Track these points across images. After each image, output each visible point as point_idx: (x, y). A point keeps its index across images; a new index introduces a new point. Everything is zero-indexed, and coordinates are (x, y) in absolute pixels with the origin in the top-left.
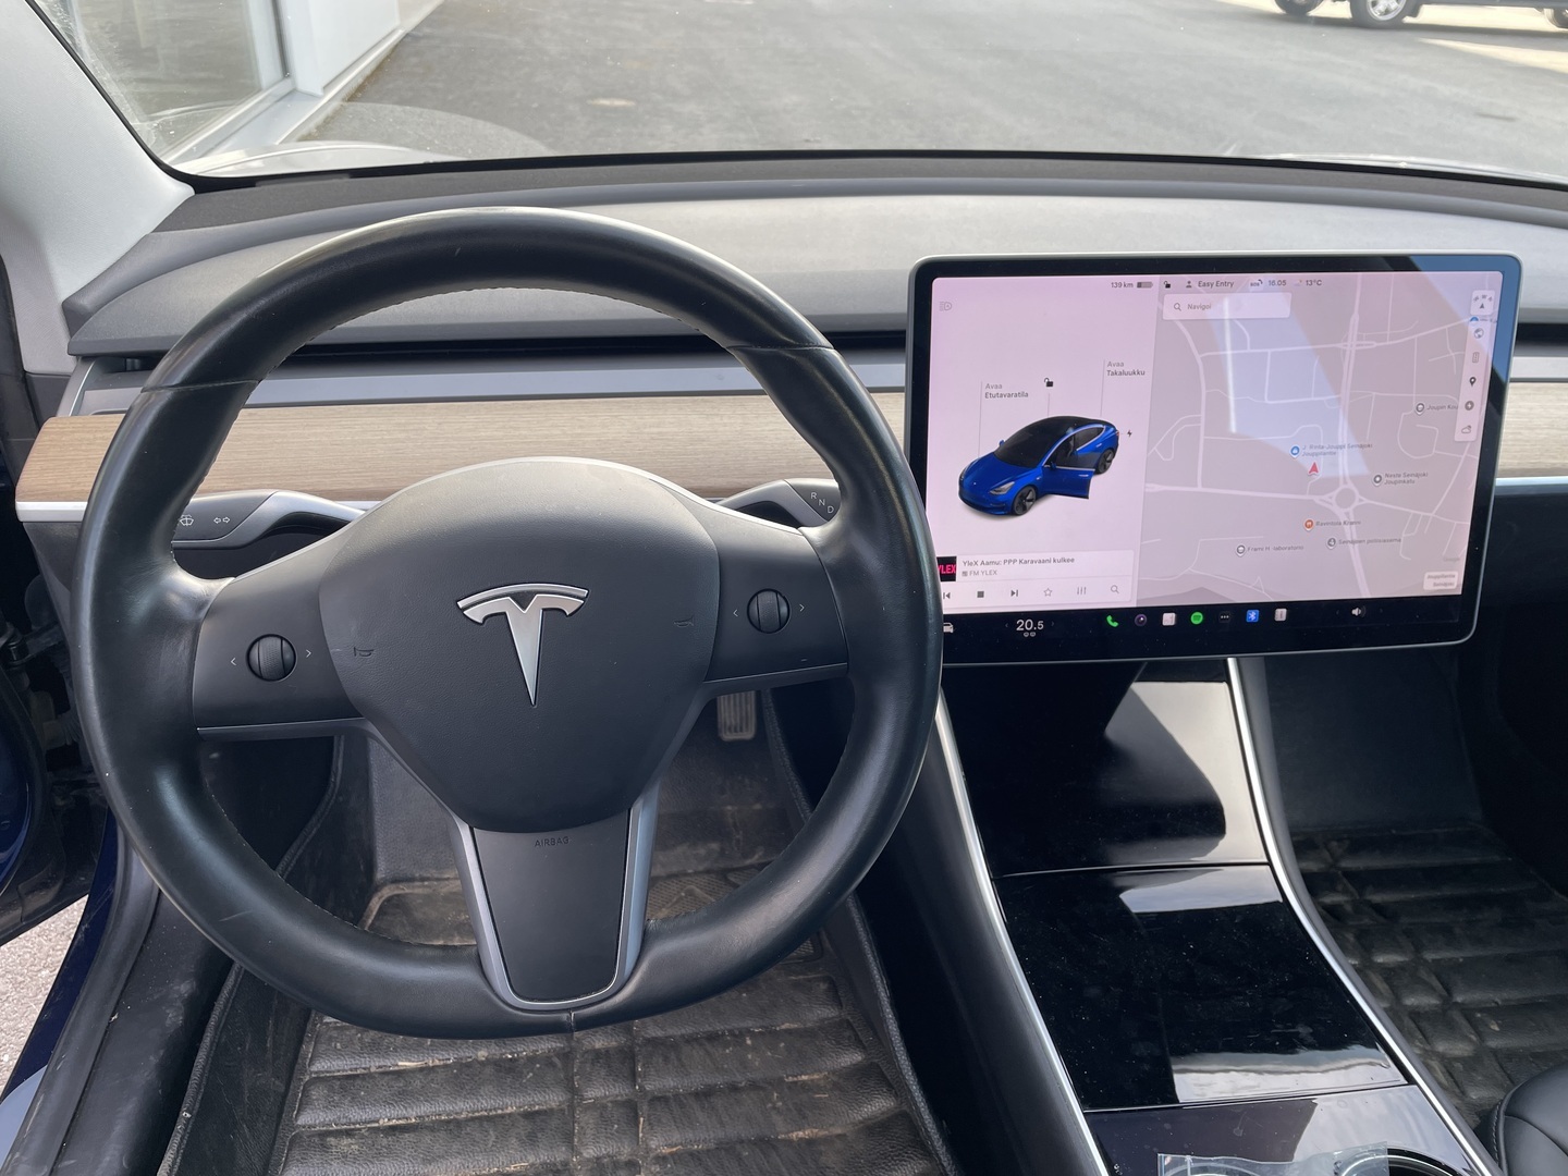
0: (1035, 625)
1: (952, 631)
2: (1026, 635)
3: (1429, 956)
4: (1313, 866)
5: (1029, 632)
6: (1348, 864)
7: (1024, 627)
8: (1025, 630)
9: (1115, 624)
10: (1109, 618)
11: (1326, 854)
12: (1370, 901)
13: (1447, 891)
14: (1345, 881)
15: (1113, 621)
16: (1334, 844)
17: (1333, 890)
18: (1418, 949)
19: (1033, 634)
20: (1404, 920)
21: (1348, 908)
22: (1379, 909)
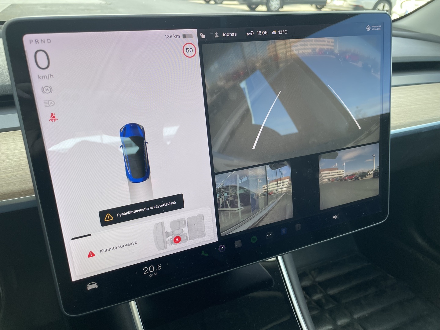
0: (156, 268)
1: (97, 287)
2: (151, 276)
3: (356, 316)
4: (307, 283)
5: (153, 273)
6: (319, 279)
7: (148, 271)
8: (150, 273)
9: (207, 255)
10: (203, 252)
11: (311, 277)
12: (329, 294)
13: (354, 283)
14: (319, 287)
15: (205, 253)
16: (313, 272)
17: (316, 293)
18: (351, 314)
19: (155, 274)
20: (344, 301)
21: (324, 301)
22: (333, 297)
